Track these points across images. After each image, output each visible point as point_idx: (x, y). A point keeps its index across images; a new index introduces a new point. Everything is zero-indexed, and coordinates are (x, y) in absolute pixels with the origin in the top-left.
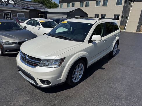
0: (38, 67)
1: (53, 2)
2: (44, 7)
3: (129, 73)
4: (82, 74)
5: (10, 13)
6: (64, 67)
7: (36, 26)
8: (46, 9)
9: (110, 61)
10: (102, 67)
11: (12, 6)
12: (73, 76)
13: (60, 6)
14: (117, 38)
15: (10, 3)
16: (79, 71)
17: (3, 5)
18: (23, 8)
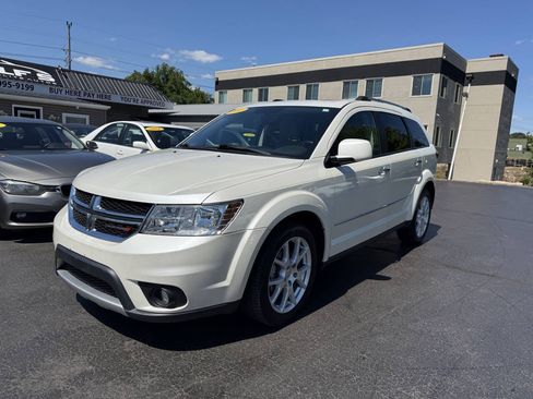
0: (137, 237)
1: (193, 89)
2: (163, 97)
3: (481, 291)
4: (306, 283)
5: (38, 111)
6: (238, 235)
7: (132, 146)
8: (168, 104)
9: (407, 255)
10: (379, 273)
11: (46, 90)
12: (271, 283)
13: (217, 100)
14: (426, 173)
15: (40, 82)
16: (295, 270)
17: (14, 88)
18: (86, 97)
